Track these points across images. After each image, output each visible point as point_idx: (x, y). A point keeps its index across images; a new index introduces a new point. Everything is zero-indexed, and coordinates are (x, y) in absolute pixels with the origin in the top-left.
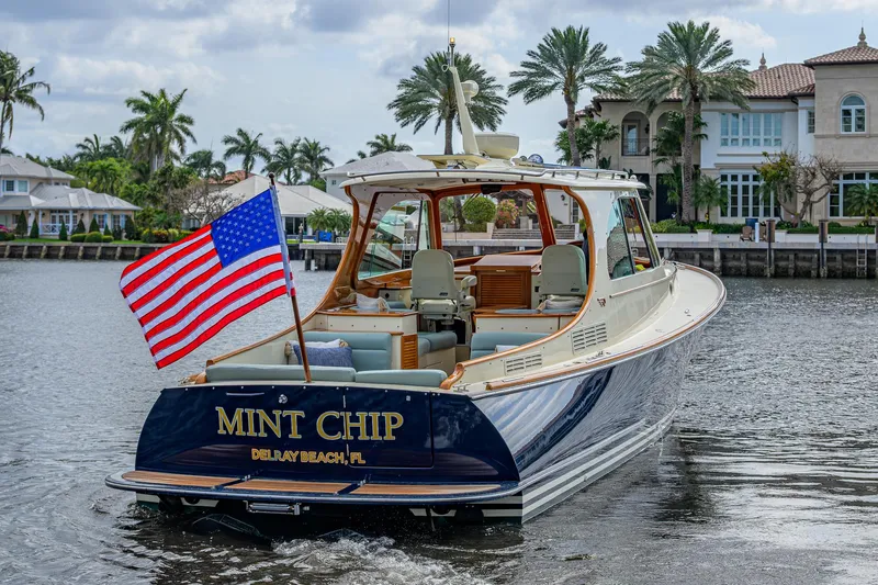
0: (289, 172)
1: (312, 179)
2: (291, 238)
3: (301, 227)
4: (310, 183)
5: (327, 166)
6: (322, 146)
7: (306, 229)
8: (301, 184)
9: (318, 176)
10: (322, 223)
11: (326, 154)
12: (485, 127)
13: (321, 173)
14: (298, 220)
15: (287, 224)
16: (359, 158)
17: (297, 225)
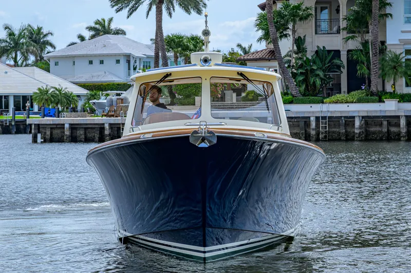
0: (16, 55)
1: (37, 61)
2: (19, 114)
3: (28, 104)
4: (35, 64)
5: (49, 48)
6: (45, 31)
7: (32, 106)
8: (27, 65)
9: (42, 58)
10: (46, 100)
11: (49, 38)
12: (192, 11)
13: (45, 56)
14: (25, 98)
15: (15, 102)
16: (78, 41)
17: (24, 102)
